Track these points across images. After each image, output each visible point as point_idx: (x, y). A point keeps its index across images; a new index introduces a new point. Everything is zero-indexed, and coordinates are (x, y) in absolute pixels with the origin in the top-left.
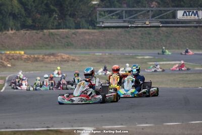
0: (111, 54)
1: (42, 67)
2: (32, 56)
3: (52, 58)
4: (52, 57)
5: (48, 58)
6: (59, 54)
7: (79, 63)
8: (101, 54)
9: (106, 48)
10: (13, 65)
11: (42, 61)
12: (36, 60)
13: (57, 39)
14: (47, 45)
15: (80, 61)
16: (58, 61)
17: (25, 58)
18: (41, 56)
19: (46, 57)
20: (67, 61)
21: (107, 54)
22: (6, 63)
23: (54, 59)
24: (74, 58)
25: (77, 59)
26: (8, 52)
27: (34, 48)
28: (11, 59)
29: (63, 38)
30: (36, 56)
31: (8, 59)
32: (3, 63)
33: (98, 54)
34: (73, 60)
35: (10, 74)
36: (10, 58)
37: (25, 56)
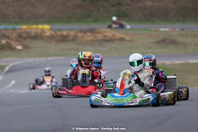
0: (183, 30)
1: (69, 49)
2: (59, 33)
3: (89, 37)
4: (89, 34)
5: (82, 36)
6: (102, 30)
7: (129, 44)
8: (167, 29)
9: (178, 21)
10: (26, 47)
11: (73, 40)
12: (64, 39)
13: (104, 6)
14: (89, 16)
15: (131, 41)
16: (98, 40)
17: (48, 37)
18: (72, 33)
19: (80, 35)
20: (112, 40)
21: (177, 30)
22: (14, 44)
23: (91, 38)
24: (122, 36)
25: (128, 38)
26: (25, 27)
27: (69, 19)
28: (25, 38)
29: (113, 6)
30: (64, 33)
31: (21, 37)
32: (10, 44)
33: (164, 29)
34: (122, 39)
35: (14, 61)
36: (25, 36)
37: (48, 33)
